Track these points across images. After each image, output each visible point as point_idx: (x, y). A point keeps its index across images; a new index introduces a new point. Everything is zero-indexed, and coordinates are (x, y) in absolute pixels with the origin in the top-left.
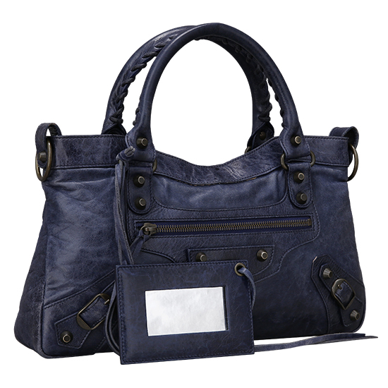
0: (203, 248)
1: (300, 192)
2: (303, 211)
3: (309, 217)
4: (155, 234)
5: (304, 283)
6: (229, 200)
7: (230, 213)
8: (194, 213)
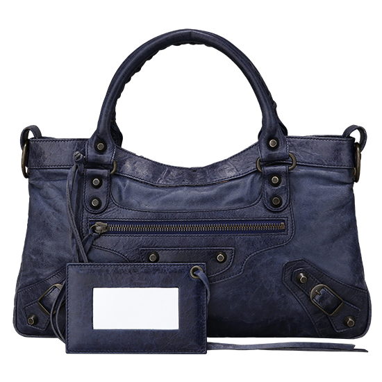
0: (157, 247)
1: (274, 195)
2: (276, 215)
3: (284, 221)
4: (107, 232)
5: (274, 286)
6: (191, 202)
7: (188, 214)
8: (149, 214)
